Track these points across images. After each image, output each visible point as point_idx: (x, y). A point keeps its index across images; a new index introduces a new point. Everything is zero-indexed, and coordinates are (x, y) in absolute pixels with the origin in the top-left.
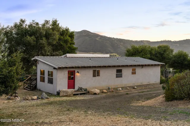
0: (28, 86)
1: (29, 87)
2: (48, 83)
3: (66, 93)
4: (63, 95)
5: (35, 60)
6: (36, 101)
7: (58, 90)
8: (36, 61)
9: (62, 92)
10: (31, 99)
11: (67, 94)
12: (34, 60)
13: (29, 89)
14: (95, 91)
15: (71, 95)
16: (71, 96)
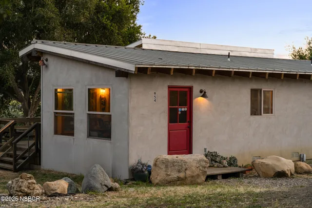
0: (8, 155)
1: (11, 159)
2: (90, 135)
3: (179, 171)
4: (168, 178)
5: (34, 54)
6: (67, 199)
7: (133, 161)
8: (37, 57)
9: (163, 167)
10: (46, 194)
11: (182, 175)
12: (29, 55)
13: (11, 167)
14: (278, 164)
15: (198, 176)
16: (199, 181)
